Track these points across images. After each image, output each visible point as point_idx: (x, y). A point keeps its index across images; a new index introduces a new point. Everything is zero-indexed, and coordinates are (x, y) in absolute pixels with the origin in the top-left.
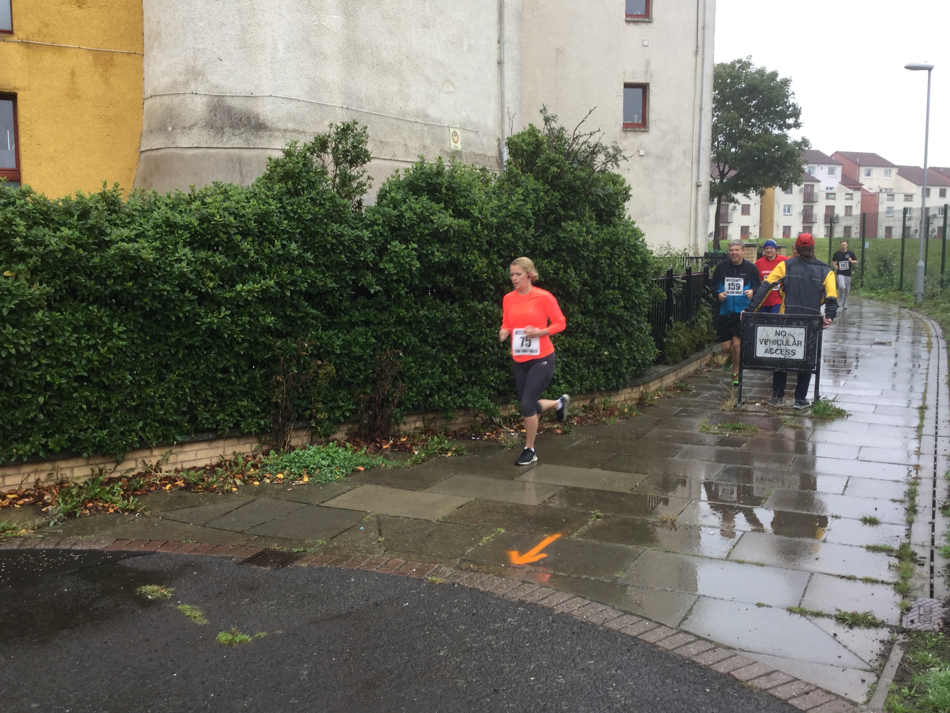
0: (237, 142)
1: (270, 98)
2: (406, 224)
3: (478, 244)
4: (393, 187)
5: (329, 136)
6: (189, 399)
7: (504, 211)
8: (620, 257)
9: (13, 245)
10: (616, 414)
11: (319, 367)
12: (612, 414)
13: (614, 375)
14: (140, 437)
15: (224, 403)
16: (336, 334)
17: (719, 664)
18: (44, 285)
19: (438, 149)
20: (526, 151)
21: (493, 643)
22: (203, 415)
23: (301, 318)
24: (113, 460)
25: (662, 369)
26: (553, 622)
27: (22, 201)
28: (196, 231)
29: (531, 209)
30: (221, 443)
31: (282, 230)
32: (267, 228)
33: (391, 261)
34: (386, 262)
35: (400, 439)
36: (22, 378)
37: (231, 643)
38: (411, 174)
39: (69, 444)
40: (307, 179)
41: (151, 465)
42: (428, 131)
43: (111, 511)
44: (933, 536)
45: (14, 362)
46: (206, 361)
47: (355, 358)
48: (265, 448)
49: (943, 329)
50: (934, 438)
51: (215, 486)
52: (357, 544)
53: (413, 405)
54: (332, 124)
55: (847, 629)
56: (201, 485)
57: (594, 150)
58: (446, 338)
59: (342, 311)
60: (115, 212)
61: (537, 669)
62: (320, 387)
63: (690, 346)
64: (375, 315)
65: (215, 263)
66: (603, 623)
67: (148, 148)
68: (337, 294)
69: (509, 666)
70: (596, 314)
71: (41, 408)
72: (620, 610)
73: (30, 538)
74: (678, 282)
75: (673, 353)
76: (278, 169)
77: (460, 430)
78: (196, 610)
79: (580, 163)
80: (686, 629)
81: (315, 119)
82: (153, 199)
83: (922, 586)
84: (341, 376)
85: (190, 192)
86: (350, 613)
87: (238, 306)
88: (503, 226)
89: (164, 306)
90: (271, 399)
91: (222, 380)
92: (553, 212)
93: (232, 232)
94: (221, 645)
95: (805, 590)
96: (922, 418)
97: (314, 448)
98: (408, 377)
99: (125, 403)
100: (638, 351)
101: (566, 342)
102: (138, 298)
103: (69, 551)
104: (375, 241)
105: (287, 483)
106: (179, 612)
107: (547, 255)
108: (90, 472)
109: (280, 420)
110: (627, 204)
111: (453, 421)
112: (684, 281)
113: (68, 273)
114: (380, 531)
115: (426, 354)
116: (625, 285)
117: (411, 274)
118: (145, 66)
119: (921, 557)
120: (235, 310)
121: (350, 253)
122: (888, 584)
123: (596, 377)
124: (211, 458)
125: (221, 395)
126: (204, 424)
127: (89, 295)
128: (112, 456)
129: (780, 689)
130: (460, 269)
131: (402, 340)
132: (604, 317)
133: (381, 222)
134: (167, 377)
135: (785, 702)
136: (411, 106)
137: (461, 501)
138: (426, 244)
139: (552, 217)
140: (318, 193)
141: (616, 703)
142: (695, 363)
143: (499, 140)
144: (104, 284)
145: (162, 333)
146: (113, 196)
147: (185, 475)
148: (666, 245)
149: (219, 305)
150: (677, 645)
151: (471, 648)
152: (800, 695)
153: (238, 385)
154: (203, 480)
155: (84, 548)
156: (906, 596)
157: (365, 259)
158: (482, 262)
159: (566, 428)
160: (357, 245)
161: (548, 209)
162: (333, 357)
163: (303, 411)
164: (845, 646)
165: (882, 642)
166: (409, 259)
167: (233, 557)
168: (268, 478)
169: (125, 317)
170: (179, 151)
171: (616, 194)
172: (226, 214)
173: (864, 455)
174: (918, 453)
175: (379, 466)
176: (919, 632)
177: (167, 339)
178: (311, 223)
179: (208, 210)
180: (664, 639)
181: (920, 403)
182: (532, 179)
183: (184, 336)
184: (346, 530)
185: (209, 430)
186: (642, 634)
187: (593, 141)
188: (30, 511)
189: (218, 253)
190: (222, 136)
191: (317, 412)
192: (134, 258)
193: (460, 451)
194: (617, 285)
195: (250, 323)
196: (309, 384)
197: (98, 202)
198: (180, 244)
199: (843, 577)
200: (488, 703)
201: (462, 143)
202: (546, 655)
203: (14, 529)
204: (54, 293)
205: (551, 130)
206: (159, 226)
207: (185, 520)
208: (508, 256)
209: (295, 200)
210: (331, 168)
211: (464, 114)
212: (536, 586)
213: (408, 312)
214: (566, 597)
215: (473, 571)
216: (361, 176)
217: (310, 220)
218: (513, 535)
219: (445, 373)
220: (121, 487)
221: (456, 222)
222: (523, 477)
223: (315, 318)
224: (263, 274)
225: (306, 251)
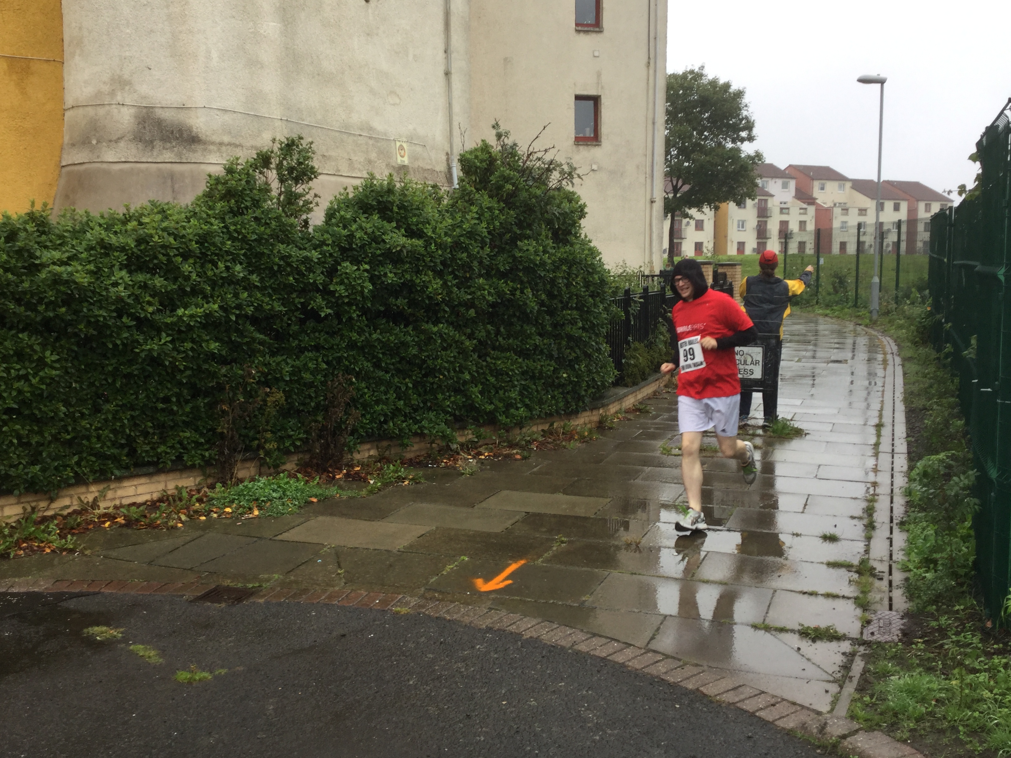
0: (168, 156)
1: (204, 110)
2: (357, 245)
3: (432, 264)
4: (342, 205)
6: (127, 431)
7: (458, 230)
8: (577, 276)
10: (576, 438)
11: (267, 395)
12: (571, 438)
13: (573, 398)
14: (76, 473)
15: (165, 435)
16: (284, 360)
17: (688, 681)
19: (384, 164)
20: (479, 167)
21: (463, 670)
22: (143, 448)
23: (247, 343)
24: (48, 496)
25: (622, 391)
26: (522, 647)
28: (133, 253)
29: (486, 228)
30: (162, 478)
31: (226, 251)
32: (210, 249)
33: (341, 283)
34: (337, 283)
35: (353, 468)
37: (190, 683)
38: (360, 192)
40: (251, 198)
41: (88, 502)
42: (373, 145)
43: (48, 551)
44: (891, 551)
46: (147, 389)
47: (305, 384)
48: (210, 481)
49: (898, 345)
50: (891, 455)
51: (159, 522)
52: (315, 577)
53: (366, 432)
54: (275, 139)
55: (810, 642)
56: (143, 521)
57: (549, 167)
58: (400, 362)
59: (290, 335)
60: (44, 233)
61: (508, 694)
62: (268, 415)
63: (648, 367)
64: (325, 339)
65: (154, 286)
66: (573, 645)
67: (70, 163)
68: (285, 318)
69: (480, 692)
70: (553, 336)
72: (588, 632)
74: (635, 302)
75: (631, 374)
76: (220, 187)
77: (416, 458)
78: (150, 649)
79: (535, 180)
80: (654, 648)
81: (253, 131)
82: (85, 219)
83: (881, 599)
84: (289, 403)
85: (125, 211)
86: (313, 647)
87: (180, 332)
88: (457, 245)
89: (100, 332)
90: (216, 429)
91: (163, 410)
92: (509, 231)
93: (172, 254)
94: (180, 684)
95: (769, 606)
96: (879, 435)
97: (263, 480)
98: (361, 404)
99: (59, 437)
100: (598, 373)
101: (524, 365)
102: (71, 325)
104: (324, 263)
105: (235, 517)
106: (131, 653)
107: (503, 275)
108: (20, 511)
109: (226, 452)
110: (583, 222)
111: (408, 448)
112: (642, 300)
114: (339, 563)
115: (380, 379)
116: (583, 305)
117: (363, 297)
118: (65, 75)
119: (879, 572)
120: (176, 336)
121: (298, 274)
122: (849, 598)
123: (555, 400)
124: (151, 493)
125: (161, 426)
126: (144, 457)
127: (18, 322)
128: (46, 493)
129: (747, 702)
130: (414, 290)
131: (355, 366)
132: (562, 338)
133: (330, 242)
134: (103, 407)
135: (753, 715)
136: (355, 119)
137: (422, 530)
138: (378, 265)
139: (508, 236)
140: (263, 212)
141: (589, 723)
142: (653, 385)
143: (447, 154)
144: (35, 310)
145: (98, 362)
146: (41, 216)
147: (125, 511)
148: (621, 263)
149: (159, 331)
150: (647, 663)
151: (441, 676)
152: (767, 707)
153: (181, 416)
154: (145, 517)
155: (23, 590)
156: (867, 610)
157: (315, 281)
158: (437, 283)
159: (525, 453)
160: (306, 266)
161: (504, 228)
162: (282, 384)
164: (808, 660)
165: (844, 654)
166: (361, 281)
167: (184, 595)
168: (215, 513)
169: (57, 345)
170: (105, 166)
171: (572, 212)
172: (165, 234)
173: (822, 473)
174: (876, 470)
175: (333, 497)
176: (879, 643)
177: (103, 368)
178: (256, 243)
179: (146, 231)
180: (633, 658)
181: (877, 421)
182: (486, 197)
183: (121, 365)
184: (303, 563)
185: (149, 464)
186: (611, 655)
187: (548, 157)
189: (157, 275)
190: (152, 150)
191: (265, 442)
192: (67, 282)
193: (417, 479)
194: (574, 305)
195: (192, 349)
196: (257, 413)
197: (26, 222)
198: (116, 267)
199: (805, 593)
200: (461, 728)
201: (409, 158)
202: (517, 680)
205: (504, 146)
206: (92, 248)
207: (128, 559)
208: (463, 277)
209: (239, 219)
210: (275, 185)
211: (411, 127)
212: (503, 613)
213: (360, 335)
214: (534, 622)
215: (438, 600)
216: (308, 193)
217: (255, 240)
218: (478, 563)
219: (400, 399)
220: (57, 525)
221: (409, 241)
222: (484, 505)
223: (261, 343)
224: (205, 297)
225: (251, 273)
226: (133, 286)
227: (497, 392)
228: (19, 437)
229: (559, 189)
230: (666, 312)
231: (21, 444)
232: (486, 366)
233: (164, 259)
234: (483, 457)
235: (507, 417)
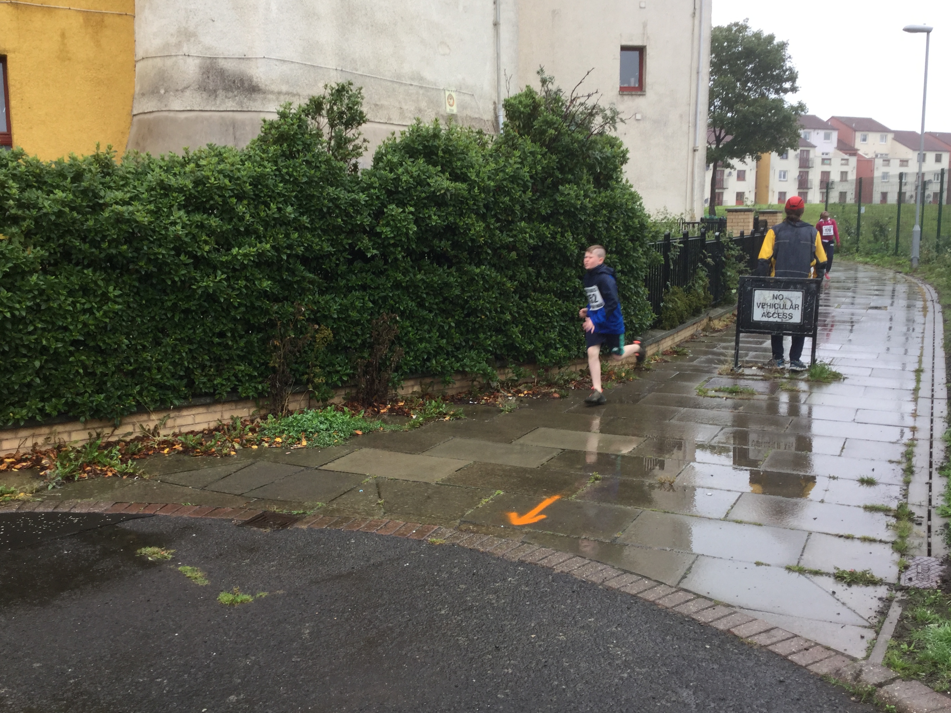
0: (230, 105)
1: (263, 60)
2: (402, 188)
3: (475, 207)
4: (390, 150)
5: (324, 98)
6: (186, 363)
7: (501, 174)
8: (617, 221)
9: (6, 207)
10: (613, 378)
11: (316, 331)
12: (609, 378)
14: (138, 401)
15: (221, 368)
16: (333, 298)
17: (719, 621)
18: (39, 248)
19: (433, 113)
20: (523, 112)
21: (494, 601)
22: (200, 379)
23: (297, 282)
24: (110, 424)
25: (659, 334)
26: (553, 581)
27: (15, 164)
28: (191, 194)
29: (528, 172)
30: (219, 408)
31: (278, 193)
32: (263, 191)
33: (388, 225)
34: (383, 225)
35: (397, 403)
36: (18, 342)
37: (232, 604)
38: (407, 137)
39: (66, 408)
40: (302, 142)
41: (149, 429)
42: (423, 94)
43: (110, 474)
44: (930, 496)
45: (9, 326)
46: (203, 325)
47: (352, 322)
48: (263, 412)
49: (938, 293)
50: (930, 400)
51: (213, 450)
52: (356, 507)
53: (410, 369)
54: (326, 85)
55: (845, 586)
56: (199, 449)
57: (591, 112)
58: (443, 302)
59: (339, 275)
60: (108, 174)
61: (537, 627)
62: (317, 351)
63: (687, 311)
64: (371, 280)
65: (211, 226)
66: (603, 582)
67: (141, 111)
68: (334, 259)
69: (510, 624)
71: (38, 373)
72: (618, 569)
73: (28, 501)
74: (675, 247)
75: (669, 318)
76: (273, 131)
77: (457, 395)
78: (197, 571)
79: (578, 125)
80: (685, 587)
81: (309, 81)
82: (147, 162)
83: (920, 545)
84: (338, 340)
85: (184, 154)
86: (350, 574)
87: (234, 270)
88: (500, 189)
89: (160, 269)
90: (268, 363)
91: (219, 344)
92: (550, 175)
93: (227, 195)
94: (223, 606)
95: (804, 548)
96: (918, 381)
97: (311, 413)
98: (405, 341)
99: (122, 367)
100: (636, 315)
101: (564, 306)
102: (133, 262)
103: (68, 514)
104: (372, 205)
105: (285, 446)
106: (180, 574)
107: (545, 219)
108: (87, 436)
109: (278, 385)
110: (624, 167)
111: (451, 386)
112: (682, 245)
113: (61, 237)
114: (379, 494)
115: (424, 318)
116: (623, 249)
117: (408, 239)
118: (136, 28)
119: (918, 517)
120: (231, 274)
121: (346, 216)
122: (886, 543)
124: (209, 422)
125: (217, 359)
126: (201, 389)
127: (84, 258)
128: (110, 420)
129: (779, 645)
130: (457, 232)
131: (399, 305)
133: (377, 185)
134: (163, 341)
135: (785, 658)
136: (406, 69)
137: (461, 464)
138: (423, 207)
139: (549, 180)
140: (313, 156)
141: (617, 660)
142: (691, 328)
143: (495, 103)
144: (98, 247)
145: (158, 297)
146: (106, 158)
147: (183, 439)
148: (662, 210)
149: (215, 269)
150: (677, 602)
151: (472, 607)
152: (800, 651)
153: (235, 350)
154: (201, 444)
155: (84, 511)
156: (904, 555)
157: (362, 223)
158: (479, 226)
159: (563, 392)
160: (354, 208)
161: (546, 172)
162: (330, 322)
163: (300, 376)
164: (844, 604)
165: (880, 599)
166: (406, 223)
167: (233, 519)
168: (267, 442)
169: (120, 280)
170: (172, 114)
171: (614, 157)
172: (221, 177)
173: (860, 417)
174: (915, 415)
175: (377, 430)
176: (917, 589)
177: (163, 303)
178: (307, 186)
179: (203, 173)
180: (664, 597)
181: (916, 366)
182: (529, 142)
183: (181, 300)
184: (345, 493)
185: (206, 394)
186: (641, 592)
187: (590, 103)
188: (29, 475)
189: (213, 216)
190: (215, 99)
191: (314, 377)
192: (128, 221)
193: (458, 415)
194: (614, 249)
195: (246, 287)
196: (306, 349)
197: (91, 164)
198: (175, 207)
199: (841, 536)
200: (490, 660)
201: (458, 106)
202: (546, 614)
203: (12, 492)
204: (49, 256)
205: (548, 92)
206: (153, 189)
207: (183, 484)
208: (505, 220)
209: (291, 162)
210: (326, 130)
211: (460, 77)
212: (536, 547)
213: (405, 276)
214: (566, 556)
215: (472, 532)
216: (357, 138)
217: (306, 183)
218: (512, 497)
219: (443, 338)
220: (119, 451)
221: (453, 185)
222: (521, 441)
223: (312, 282)
224: (259, 238)
225: (302, 214)
226: (191, 226)
227: (537, 333)
228: (85, 368)
229: (601, 134)
230: (705, 257)
231: (87, 374)
232: (527, 308)
233: (219, 200)
234: (522, 395)
235: (546, 357)
